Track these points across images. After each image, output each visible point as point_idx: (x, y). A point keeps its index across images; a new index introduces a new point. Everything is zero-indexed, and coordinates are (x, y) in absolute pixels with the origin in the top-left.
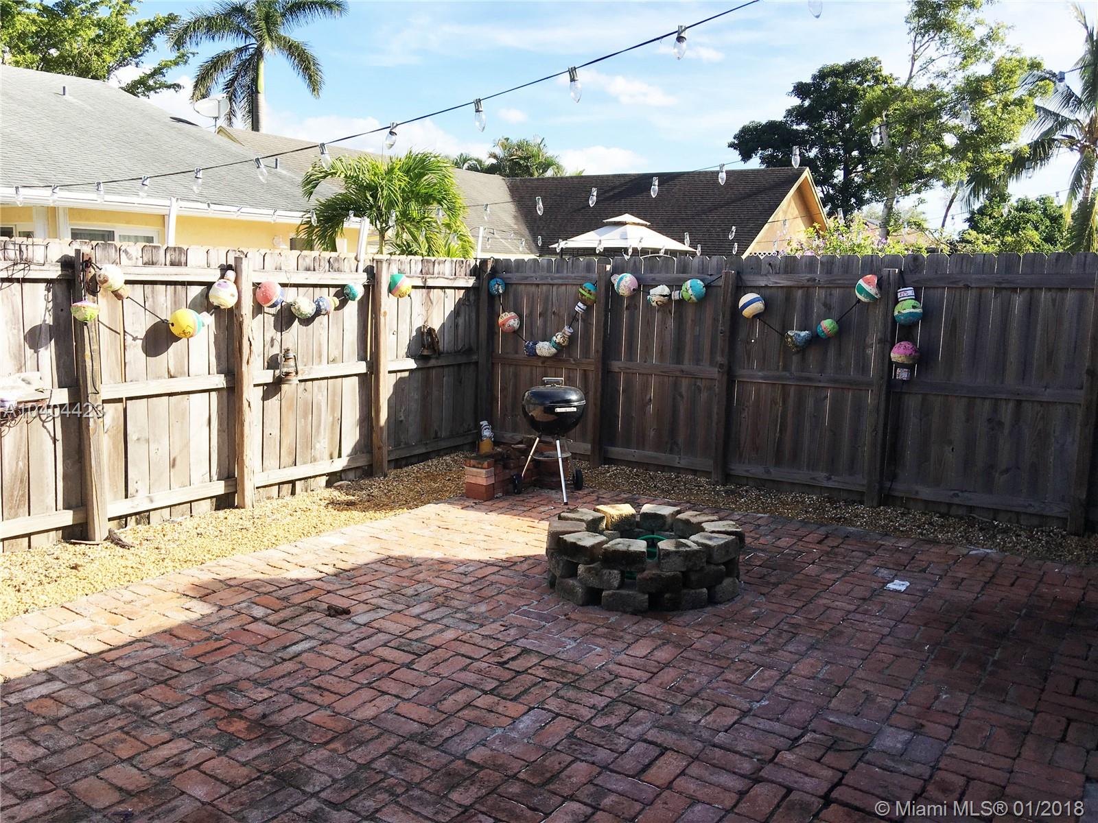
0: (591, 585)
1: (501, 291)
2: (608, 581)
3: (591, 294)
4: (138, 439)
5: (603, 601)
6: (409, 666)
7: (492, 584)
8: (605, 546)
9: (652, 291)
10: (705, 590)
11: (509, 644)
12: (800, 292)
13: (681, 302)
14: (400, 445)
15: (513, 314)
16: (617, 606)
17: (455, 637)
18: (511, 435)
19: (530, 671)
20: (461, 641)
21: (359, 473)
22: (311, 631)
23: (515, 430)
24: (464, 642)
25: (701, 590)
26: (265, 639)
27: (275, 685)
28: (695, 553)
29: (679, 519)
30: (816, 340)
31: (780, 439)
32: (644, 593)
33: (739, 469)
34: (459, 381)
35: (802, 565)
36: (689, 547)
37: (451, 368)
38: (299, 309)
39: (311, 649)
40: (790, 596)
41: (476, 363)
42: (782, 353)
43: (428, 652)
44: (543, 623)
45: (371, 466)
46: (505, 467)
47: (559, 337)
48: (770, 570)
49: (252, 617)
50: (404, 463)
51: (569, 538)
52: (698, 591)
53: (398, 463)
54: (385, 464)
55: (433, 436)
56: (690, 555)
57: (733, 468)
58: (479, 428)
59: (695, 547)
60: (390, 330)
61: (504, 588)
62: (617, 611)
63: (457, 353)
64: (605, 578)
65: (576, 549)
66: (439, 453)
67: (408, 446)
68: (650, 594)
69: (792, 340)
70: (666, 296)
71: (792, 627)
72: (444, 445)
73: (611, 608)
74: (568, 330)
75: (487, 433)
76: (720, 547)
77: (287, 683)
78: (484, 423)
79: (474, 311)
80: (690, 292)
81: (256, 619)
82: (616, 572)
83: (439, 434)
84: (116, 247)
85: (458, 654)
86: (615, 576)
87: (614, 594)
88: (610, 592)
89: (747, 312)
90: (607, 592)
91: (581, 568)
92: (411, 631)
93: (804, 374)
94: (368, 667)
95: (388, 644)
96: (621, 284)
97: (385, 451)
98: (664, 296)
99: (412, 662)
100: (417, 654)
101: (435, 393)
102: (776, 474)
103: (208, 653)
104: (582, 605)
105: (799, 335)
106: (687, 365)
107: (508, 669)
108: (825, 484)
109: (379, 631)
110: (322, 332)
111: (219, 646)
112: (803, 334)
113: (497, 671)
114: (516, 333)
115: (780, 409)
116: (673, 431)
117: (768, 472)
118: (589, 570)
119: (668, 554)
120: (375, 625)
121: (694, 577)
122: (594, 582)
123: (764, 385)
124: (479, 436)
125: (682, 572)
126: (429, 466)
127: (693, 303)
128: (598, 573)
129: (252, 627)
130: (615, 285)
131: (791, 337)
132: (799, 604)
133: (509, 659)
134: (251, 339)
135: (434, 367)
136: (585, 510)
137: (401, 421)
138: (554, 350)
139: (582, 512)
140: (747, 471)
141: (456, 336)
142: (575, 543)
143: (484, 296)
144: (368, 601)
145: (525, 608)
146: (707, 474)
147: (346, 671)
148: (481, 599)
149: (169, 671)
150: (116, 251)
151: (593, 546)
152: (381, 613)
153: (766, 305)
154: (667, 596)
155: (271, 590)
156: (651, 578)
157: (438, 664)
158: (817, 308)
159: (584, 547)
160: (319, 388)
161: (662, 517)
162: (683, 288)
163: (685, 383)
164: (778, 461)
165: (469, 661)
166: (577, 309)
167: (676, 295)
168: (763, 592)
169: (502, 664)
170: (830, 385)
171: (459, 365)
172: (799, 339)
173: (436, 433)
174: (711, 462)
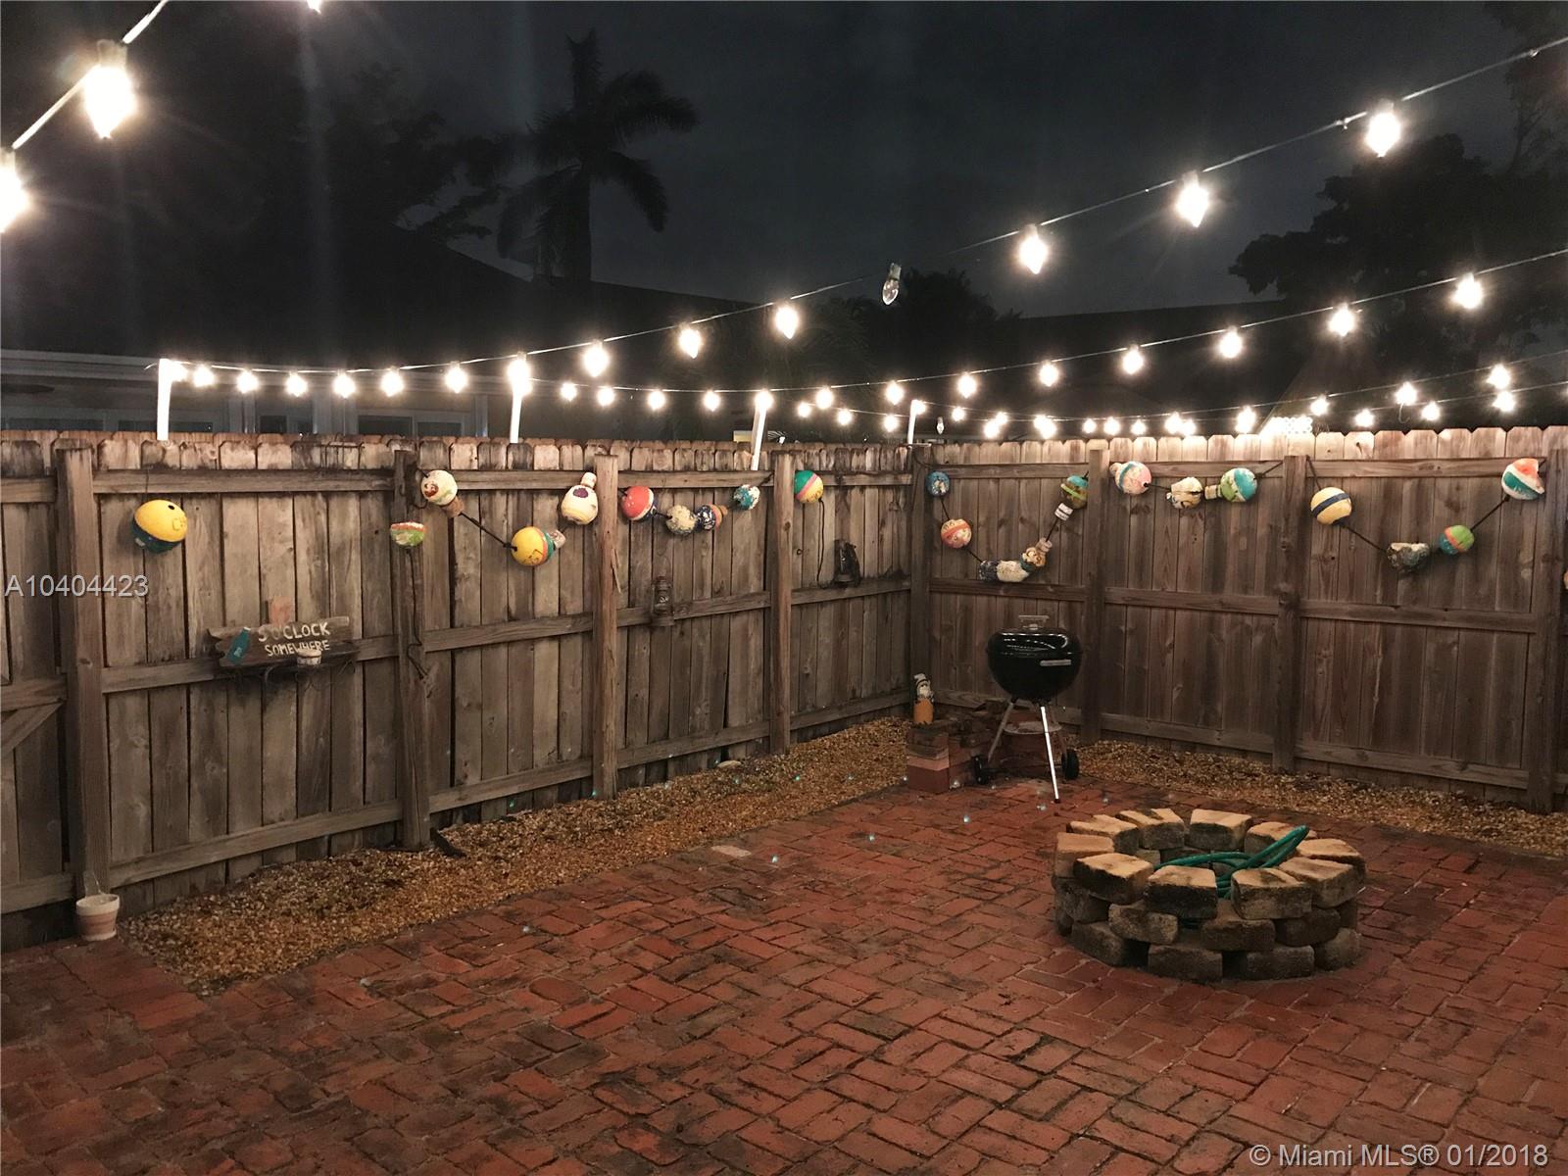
0: (1131, 936)
1: (943, 490)
2: (1159, 930)
3: (1079, 492)
4: (469, 705)
5: (1151, 961)
6: (877, 1056)
7: (972, 927)
8: (1152, 877)
9: (1175, 487)
10: (1309, 949)
11: (1017, 1027)
12: (1408, 485)
13: (1221, 500)
14: (805, 708)
15: (961, 522)
16: (1172, 967)
17: (936, 1013)
18: (959, 693)
19: (1059, 1073)
20: (945, 1018)
21: (751, 748)
22: (724, 992)
23: (965, 685)
24: (951, 1021)
25: (1304, 948)
26: (662, 1004)
27: (689, 1077)
28: (1294, 891)
29: (1252, 835)
30: (1439, 557)
31: (1380, 704)
32: (1216, 951)
33: (1314, 748)
34: (884, 618)
35: (1451, 907)
36: (1284, 882)
37: (874, 600)
38: (676, 524)
39: (732, 1022)
40: (1444, 960)
41: (909, 591)
42: (1380, 575)
43: (900, 1035)
44: (1062, 994)
45: (767, 738)
46: (964, 744)
47: (1031, 554)
48: (1401, 917)
49: (640, 968)
50: (810, 733)
51: (1094, 863)
52: (1299, 950)
53: (803, 734)
54: (787, 735)
55: (850, 695)
56: (1285, 895)
57: (1304, 747)
58: (913, 686)
59: (1294, 883)
60: (794, 548)
61: (992, 935)
62: (1173, 977)
63: (881, 578)
64: (1153, 926)
65: (1104, 879)
66: (857, 719)
67: (817, 710)
68: (1224, 953)
69: (1399, 558)
70: (1197, 493)
71: (1462, 1015)
72: (865, 708)
73: (1161, 971)
74: (1045, 545)
75: (924, 691)
76: (1331, 882)
77: (702, 1075)
78: (920, 677)
79: (905, 518)
80: (1234, 487)
81: (645, 972)
82: (1171, 917)
83: (858, 693)
84: (444, 445)
85: (944, 1040)
86: (1168, 925)
87: (1167, 951)
88: (1162, 948)
89: (1326, 516)
90: (1157, 948)
91: (1115, 910)
92: (869, 999)
93: (1417, 608)
94: (816, 1056)
95: (841, 1020)
96: (1126, 478)
97: (786, 718)
98: (1193, 493)
99: (880, 1050)
100: (885, 1039)
101: (853, 635)
102: (1375, 759)
103: (586, 1022)
104: (1116, 966)
105: (1410, 550)
106: (1230, 594)
107: (1024, 1067)
108: (1456, 775)
109: (823, 997)
110: (704, 554)
111: (600, 1012)
112: (1416, 547)
113: (1010, 1071)
114: (966, 549)
115: (1380, 661)
116: (1209, 692)
117: (1363, 757)
118: (1126, 914)
119: (1252, 893)
120: (817, 987)
121: (1292, 929)
122: (1133, 931)
123: (1352, 626)
124: (915, 697)
125: (1274, 920)
126: (845, 739)
127: (1241, 503)
128: (1141, 919)
129: (639, 984)
130: (1118, 479)
131: (1397, 553)
132: (1465, 976)
133: (1023, 1052)
134: (614, 567)
135: (850, 599)
136: (1105, 818)
137: (808, 675)
138: (1024, 573)
139: (1102, 821)
140: (1329, 753)
141: (880, 554)
142: (1103, 872)
143: (920, 500)
144: (798, 949)
145: (1030, 967)
146: (1265, 756)
147: (785, 1059)
148: (960, 951)
149: (538, 1049)
150: (445, 451)
151: (1132, 878)
152: (822, 970)
153: (1353, 505)
154: (1251, 956)
155: (660, 927)
156: (1226, 930)
157: (918, 1055)
158: (1438, 508)
159: (1117, 878)
160: (701, 630)
161: (1225, 830)
162: (1223, 480)
163: (1226, 620)
164: (1378, 738)
165: (963, 1052)
166: (1058, 513)
167: (1211, 491)
168: (1397, 952)
169: (1014, 1059)
170: (1459, 625)
171: (885, 595)
172: (1411, 557)
173: (854, 691)
174: (1271, 740)
